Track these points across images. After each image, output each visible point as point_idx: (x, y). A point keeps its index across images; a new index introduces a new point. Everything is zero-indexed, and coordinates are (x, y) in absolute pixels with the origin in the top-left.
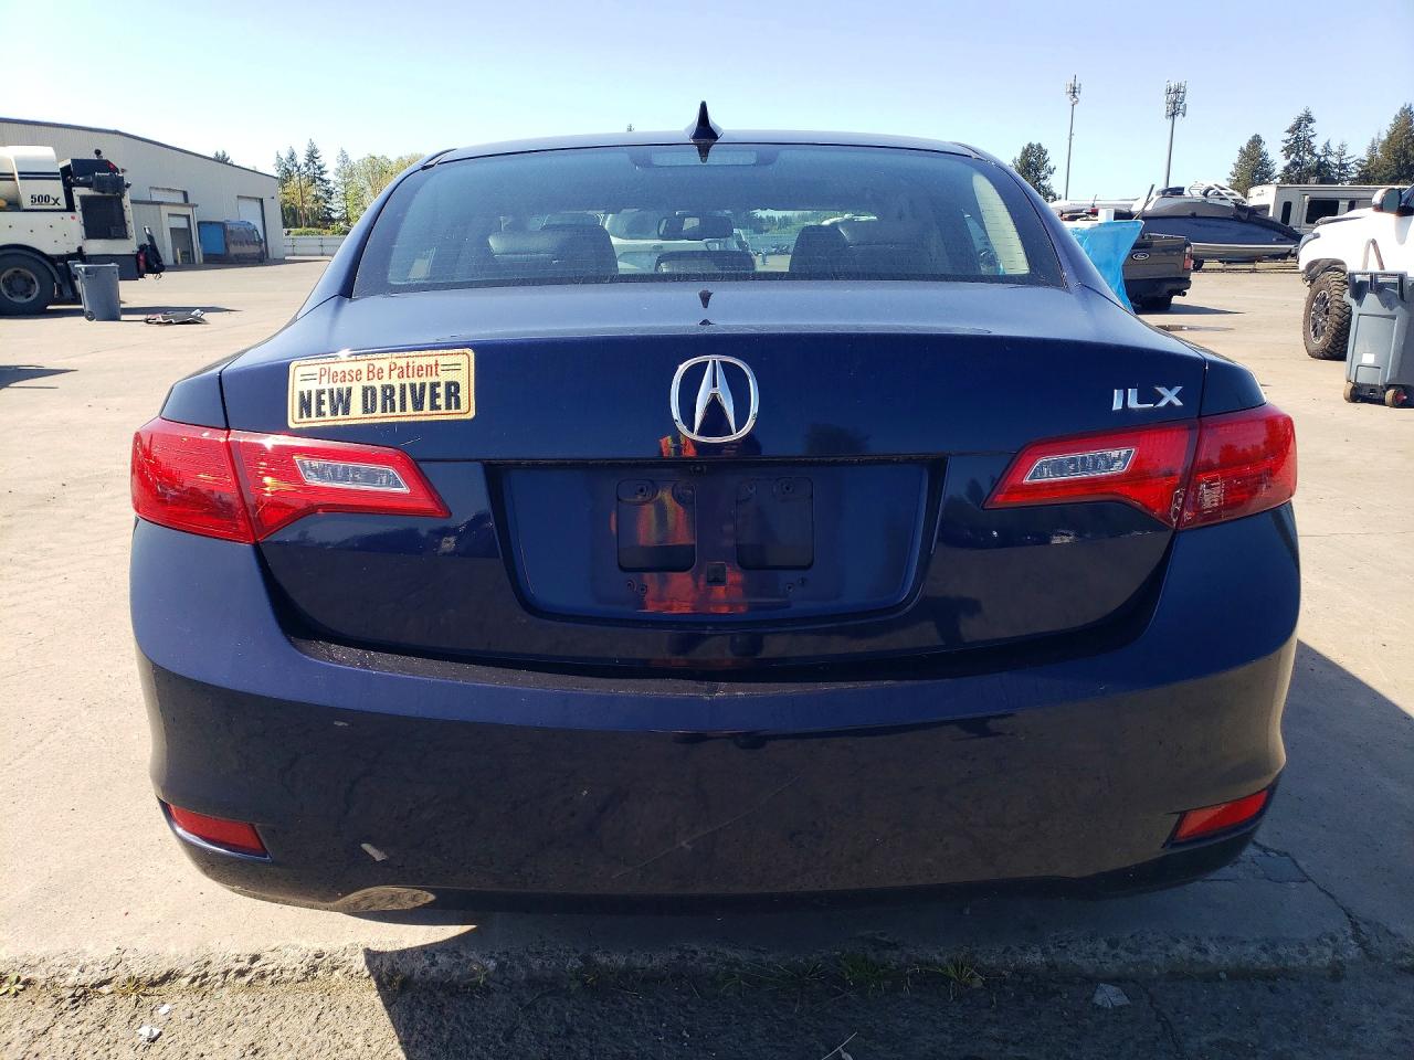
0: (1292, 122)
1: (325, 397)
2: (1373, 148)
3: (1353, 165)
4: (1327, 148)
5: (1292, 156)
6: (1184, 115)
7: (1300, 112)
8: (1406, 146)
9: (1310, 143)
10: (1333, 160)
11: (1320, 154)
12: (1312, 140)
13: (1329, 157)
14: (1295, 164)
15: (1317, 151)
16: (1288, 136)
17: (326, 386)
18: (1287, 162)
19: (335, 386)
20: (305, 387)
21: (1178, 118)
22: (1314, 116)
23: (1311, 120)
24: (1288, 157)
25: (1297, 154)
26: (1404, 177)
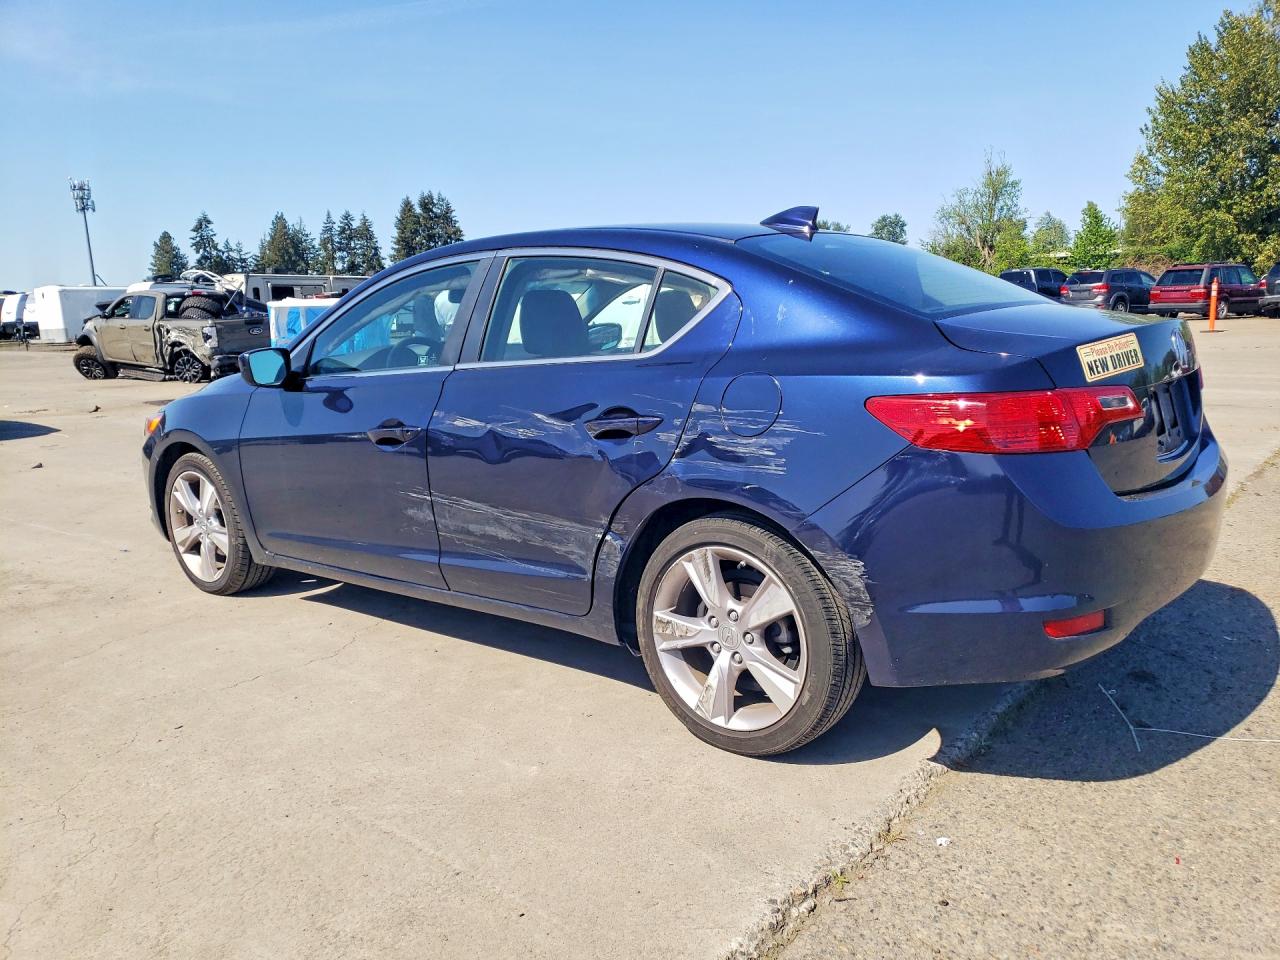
0: (194, 224)
1: (1098, 363)
2: (263, 247)
3: (251, 259)
4: (227, 244)
5: (201, 251)
6: (94, 210)
7: (199, 216)
8: (287, 245)
9: (213, 241)
10: (234, 255)
11: (223, 249)
12: (214, 238)
13: (231, 253)
14: (204, 257)
15: (219, 247)
16: (194, 234)
17: (1096, 358)
18: (198, 256)
19: (1100, 357)
20: (1091, 359)
21: (89, 213)
22: (210, 218)
23: (209, 222)
24: (198, 252)
25: (205, 250)
26: (290, 270)
